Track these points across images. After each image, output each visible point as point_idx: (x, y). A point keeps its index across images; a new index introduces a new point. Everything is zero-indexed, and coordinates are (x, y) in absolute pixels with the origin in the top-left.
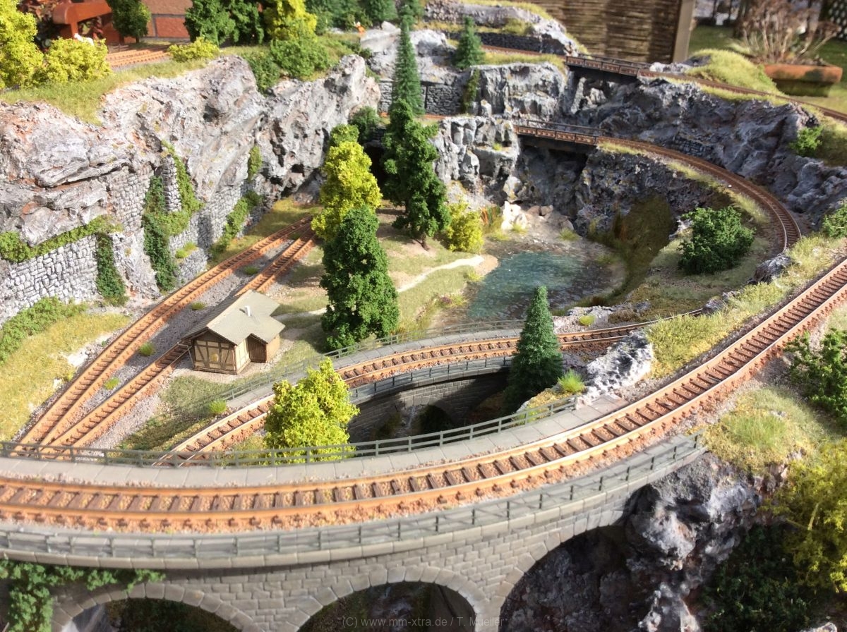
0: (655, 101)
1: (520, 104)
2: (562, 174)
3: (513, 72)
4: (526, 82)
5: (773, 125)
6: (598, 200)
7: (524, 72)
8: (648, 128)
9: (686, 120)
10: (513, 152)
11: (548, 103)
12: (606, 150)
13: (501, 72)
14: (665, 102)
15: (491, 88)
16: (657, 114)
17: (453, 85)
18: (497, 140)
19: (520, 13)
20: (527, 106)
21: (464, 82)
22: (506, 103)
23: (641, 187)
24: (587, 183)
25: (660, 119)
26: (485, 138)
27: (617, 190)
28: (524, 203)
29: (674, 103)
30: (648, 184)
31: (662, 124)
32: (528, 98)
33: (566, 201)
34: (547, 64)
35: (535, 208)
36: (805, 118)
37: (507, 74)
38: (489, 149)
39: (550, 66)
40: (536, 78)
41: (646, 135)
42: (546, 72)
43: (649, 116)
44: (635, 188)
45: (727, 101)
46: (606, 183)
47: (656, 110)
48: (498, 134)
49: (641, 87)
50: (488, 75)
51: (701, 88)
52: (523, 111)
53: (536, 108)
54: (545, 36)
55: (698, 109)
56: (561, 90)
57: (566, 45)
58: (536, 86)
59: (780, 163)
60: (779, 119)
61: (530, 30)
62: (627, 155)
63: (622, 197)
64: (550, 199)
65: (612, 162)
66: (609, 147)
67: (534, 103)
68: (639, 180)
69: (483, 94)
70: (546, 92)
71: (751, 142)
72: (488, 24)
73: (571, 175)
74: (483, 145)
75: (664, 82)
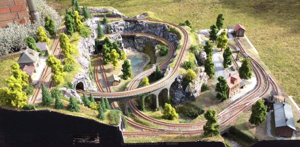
0: (142, 25)
1: (118, 29)
2: (131, 41)
3: (115, 23)
4: (118, 25)
5: (163, 28)
6: (139, 45)
7: (117, 23)
8: (142, 30)
9: (148, 28)
10: (121, 39)
11: (123, 28)
12: (138, 36)
13: (113, 24)
14: (144, 25)
15: (112, 27)
16: (143, 28)
17: (105, 28)
18: (118, 38)
19: (109, 9)
20: (119, 29)
21: (107, 27)
22: (116, 30)
23: (146, 41)
24: (136, 42)
25: (144, 28)
26: (117, 38)
27: (142, 43)
28: (126, 48)
29: (146, 25)
30: (147, 41)
31: (145, 29)
32: (119, 28)
33: (133, 46)
34: (120, 21)
35: (128, 48)
36: (167, 26)
37: (114, 24)
38: (118, 40)
39: (121, 21)
40: (119, 24)
41: (142, 31)
42: (121, 22)
43: (142, 28)
44: (145, 42)
45: (154, 24)
46: (140, 42)
47: (143, 27)
48: (118, 37)
49: (139, 23)
50: (111, 25)
51: (149, 22)
52: (119, 30)
53: (121, 29)
54: (116, 14)
55: (150, 26)
56: (124, 25)
57: (121, 15)
58: (120, 25)
59: (166, 34)
60: (163, 26)
61: (113, 13)
62: (141, 36)
63: (143, 44)
64: (129, 46)
65: (139, 38)
66: (138, 35)
67: (120, 28)
68: (145, 40)
69: (111, 29)
70: (122, 26)
71: (160, 31)
72: (103, 12)
73: (132, 41)
74: (116, 39)
75: (143, 22)
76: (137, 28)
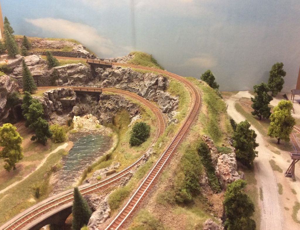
0: (118, 75)
1: (73, 78)
2: (92, 102)
3: (68, 68)
4: (74, 71)
6: (106, 111)
9: (129, 80)
10: (74, 98)
11: (84, 77)
12: (105, 94)
13: (64, 68)
15: (61, 74)
17: (46, 75)
18: (67, 95)
19: (68, 43)
21: (51, 74)
22: (68, 79)
23: (118, 106)
24: (101, 106)
27: (111, 107)
31: (122, 82)
32: (76, 76)
33: (96, 112)
35: (85, 116)
38: (64, 99)
40: (77, 69)
41: (118, 86)
42: (80, 66)
43: (117, 80)
50: (59, 70)
51: (132, 69)
52: (75, 81)
54: (78, 51)
56: (87, 72)
57: (86, 54)
58: (78, 72)
59: (159, 94)
60: (156, 79)
61: (73, 50)
62: (112, 95)
63: (113, 110)
64: (90, 111)
65: (108, 98)
66: (107, 92)
67: (78, 78)
69: (59, 77)
70: (82, 73)
71: (149, 87)
72: (57, 48)
73: (95, 102)
75: (120, 68)
76: (109, 79)
